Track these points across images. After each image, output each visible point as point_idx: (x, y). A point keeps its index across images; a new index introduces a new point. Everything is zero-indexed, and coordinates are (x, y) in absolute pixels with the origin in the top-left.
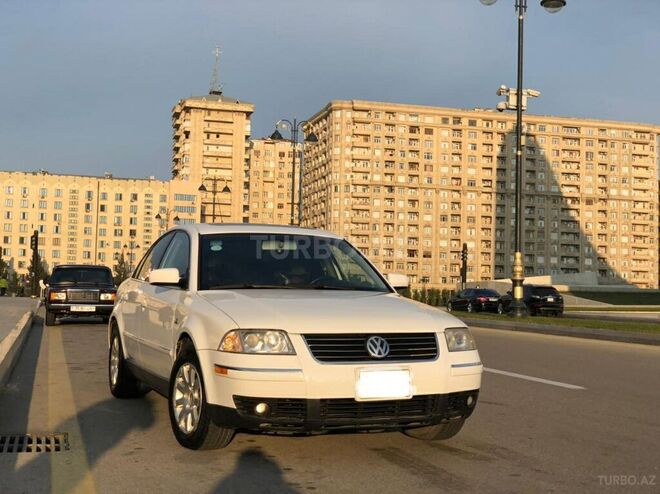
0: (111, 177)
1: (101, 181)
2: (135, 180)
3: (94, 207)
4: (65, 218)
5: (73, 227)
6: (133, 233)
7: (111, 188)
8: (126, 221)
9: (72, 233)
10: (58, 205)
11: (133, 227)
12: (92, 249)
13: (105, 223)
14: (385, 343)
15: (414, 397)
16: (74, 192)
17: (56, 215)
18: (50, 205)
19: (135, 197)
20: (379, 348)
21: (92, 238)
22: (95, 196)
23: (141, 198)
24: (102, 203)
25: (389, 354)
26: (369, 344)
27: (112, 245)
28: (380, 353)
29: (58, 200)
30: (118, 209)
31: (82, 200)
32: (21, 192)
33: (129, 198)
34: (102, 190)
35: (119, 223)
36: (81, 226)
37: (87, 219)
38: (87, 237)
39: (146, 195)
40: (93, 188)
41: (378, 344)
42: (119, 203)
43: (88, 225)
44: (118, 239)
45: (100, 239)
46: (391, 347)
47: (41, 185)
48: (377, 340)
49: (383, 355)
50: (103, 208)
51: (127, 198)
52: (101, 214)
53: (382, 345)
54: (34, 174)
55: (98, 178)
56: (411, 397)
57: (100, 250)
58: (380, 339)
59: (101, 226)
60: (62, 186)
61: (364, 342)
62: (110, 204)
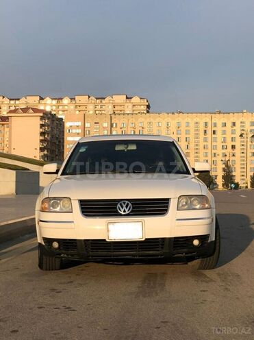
0: (220, 113)
1: (213, 115)
2: (234, 113)
3: (209, 132)
4: (192, 139)
5: (197, 145)
6: (233, 147)
7: (219, 119)
8: (229, 139)
9: (197, 149)
10: (187, 132)
11: (233, 144)
12: (209, 158)
13: (216, 142)
14: (130, 205)
15: (146, 239)
16: (197, 123)
17: (186, 138)
18: (183, 132)
19: (234, 124)
20: (125, 208)
21: (209, 151)
22: (209, 125)
23: (238, 124)
24: (214, 129)
25: (131, 212)
26: (119, 205)
27: (221, 155)
28: (124, 211)
29: (188, 128)
30: (224, 132)
31: (202, 128)
32: (166, 125)
33: (231, 124)
34: (213, 121)
35: (225, 141)
36: (202, 144)
37: (205, 140)
38: (206, 151)
39: (241, 122)
40: (208, 120)
41: (124, 206)
42: (224, 128)
43: (205, 143)
44: (224, 151)
45: (214, 151)
46: (133, 208)
47: (177, 121)
48: (124, 203)
49: (127, 212)
50: (214, 132)
51: (229, 125)
52: (213, 136)
53: (127, 207)
54: (173, 113)
55: (211, 113)
56: (144, 239)
57: (214, 159)
58: (127, 202)
59: (214, 144)
60: (189, 120)
61: (116, 204)
62: (219, 129)
